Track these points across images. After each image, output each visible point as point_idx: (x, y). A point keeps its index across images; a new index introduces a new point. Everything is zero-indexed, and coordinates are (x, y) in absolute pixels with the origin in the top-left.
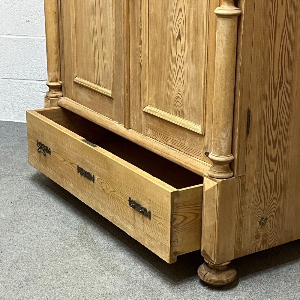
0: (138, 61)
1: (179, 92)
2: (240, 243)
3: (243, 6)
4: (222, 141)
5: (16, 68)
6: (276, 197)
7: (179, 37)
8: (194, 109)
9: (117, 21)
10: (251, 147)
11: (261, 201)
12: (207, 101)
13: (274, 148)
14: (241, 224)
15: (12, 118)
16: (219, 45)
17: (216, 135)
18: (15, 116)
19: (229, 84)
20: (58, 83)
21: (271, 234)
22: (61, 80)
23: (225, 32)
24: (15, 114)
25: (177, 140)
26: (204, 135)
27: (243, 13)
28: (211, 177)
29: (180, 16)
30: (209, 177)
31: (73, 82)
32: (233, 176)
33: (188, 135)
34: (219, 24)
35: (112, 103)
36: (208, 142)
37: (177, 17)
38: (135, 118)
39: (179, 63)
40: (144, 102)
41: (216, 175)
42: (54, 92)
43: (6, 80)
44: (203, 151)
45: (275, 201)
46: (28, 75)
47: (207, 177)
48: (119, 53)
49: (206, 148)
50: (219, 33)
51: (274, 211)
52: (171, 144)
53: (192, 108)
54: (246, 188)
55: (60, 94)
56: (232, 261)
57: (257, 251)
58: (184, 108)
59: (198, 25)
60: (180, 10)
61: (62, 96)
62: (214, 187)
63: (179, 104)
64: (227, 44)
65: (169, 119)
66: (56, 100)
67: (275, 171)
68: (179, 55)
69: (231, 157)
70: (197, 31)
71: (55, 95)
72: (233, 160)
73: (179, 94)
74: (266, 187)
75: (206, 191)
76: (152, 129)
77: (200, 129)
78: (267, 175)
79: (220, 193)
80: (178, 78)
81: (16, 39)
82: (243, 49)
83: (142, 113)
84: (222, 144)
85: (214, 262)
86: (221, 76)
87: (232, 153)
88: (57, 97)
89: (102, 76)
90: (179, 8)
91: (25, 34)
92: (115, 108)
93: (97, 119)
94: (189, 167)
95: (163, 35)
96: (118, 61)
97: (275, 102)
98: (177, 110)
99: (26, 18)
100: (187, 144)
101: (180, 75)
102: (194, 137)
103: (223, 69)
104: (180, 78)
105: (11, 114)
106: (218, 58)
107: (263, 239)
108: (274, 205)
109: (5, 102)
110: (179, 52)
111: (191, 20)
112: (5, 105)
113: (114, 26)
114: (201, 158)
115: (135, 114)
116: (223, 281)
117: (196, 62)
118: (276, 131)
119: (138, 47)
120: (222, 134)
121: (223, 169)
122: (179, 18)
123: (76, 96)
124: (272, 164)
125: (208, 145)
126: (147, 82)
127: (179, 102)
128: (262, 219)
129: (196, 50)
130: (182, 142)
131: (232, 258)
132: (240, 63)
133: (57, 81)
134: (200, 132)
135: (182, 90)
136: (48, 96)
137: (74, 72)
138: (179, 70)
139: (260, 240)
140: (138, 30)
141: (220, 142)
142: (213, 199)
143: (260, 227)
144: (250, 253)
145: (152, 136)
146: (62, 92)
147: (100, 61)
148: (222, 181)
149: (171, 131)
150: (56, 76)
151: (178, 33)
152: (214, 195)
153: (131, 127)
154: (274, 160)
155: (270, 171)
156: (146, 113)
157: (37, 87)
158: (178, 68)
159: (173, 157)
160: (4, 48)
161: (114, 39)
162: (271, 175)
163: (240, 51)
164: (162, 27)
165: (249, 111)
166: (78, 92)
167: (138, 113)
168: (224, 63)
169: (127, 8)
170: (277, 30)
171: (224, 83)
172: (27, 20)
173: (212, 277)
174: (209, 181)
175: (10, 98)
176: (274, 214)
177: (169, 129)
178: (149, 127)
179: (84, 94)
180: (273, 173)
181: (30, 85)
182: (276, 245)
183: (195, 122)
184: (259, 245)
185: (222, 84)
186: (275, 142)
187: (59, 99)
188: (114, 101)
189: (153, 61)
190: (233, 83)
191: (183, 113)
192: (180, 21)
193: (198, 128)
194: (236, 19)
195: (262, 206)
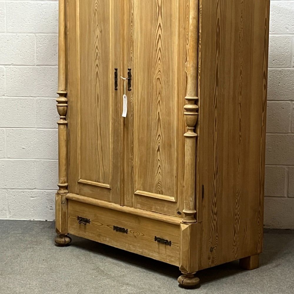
0: (130, 165)
1: (159, 180)
2: (201, 261)
3: (199, 132)
4: (190, 202)
5: (13, 182)
6: (218, 235)
7: (159, 150)
8: (169, 189)
9: (115, 143)
10: (205, 206)
11: (210, 238)
12: (178, 183)
13: (215, 207)
14: (201, 250)
15: (8, 217)
16: (187, 152)
17: (187, 199)
18: (10, 215)
19: (193, 171)
20: (66, 184)
21: (216, 258)
22: (67, 182)
23: (190, 145)
24: (11, 214)
25: (159, 208)
26: (177, 203)
27: (199, 135)
28: (185, 223)
29: (159, 138)
30: (183, 223)
31: (77, 183)
32: (196, 222)
33: (166, 204)
34: (186, 141)
35: (110, 192)
36: (179, 206)
37: (157, 139)
38: (128, 199)
39: (159, 164)
40: (135, 188)
41: (188, 221)
42: (63, 190)
43: (5, 190)
44: (176, 212)
45: (217, 238)
46: (22, 186)
47: (182, 223)
48: (116, 162)
49: (178, 209)
50: (187, 146)
51: (217, 244)
52: (154, 211)
53: (168, 188)
54: (203, 229)
55: (67, 191)
56: (197, 272)
57: (209, 267)
58: (163, 189)
59: (171, 143)
60: (159, 135)
61: (68, 193)
62: (187, 228)
63: (159, 187)
64: (191, 151)
65: (154, 196)
66: (65, 195)
67: (216, 220)
68: (159, 160)
69: (195, 211)
70: (170, 146)
71: (64, 192)
72: (196, 213)
73: (159, 181)
74: (213, 230)
75: (183, 231)
76: (141, 204)
77: (174, 199)
78: (213, 222)
79: (191, 231)
80: (158, 172)
81: (14, 161)
82: (199, 153)
83: (134, 195)
84: (190, 204)
85: (188, 272)
86: (189, 168)
87: (195, 209)
88: (65, 193)
89: (102, 176)
90: (158, 134)
91: (21, 158)
92: (112, 195)
93: (99, 203)
94: (169, 221)
95: (148, 149)
96: (115, 167)
97: (215, 181)
98: (158, 191)
99: (23, 146)
100: (165, 209)
101: (160, 170)
102: (170, 204)
103: (190, 164)
104: (160, 173)
105: (7, 215)
106: (187, 159)
107: (212, 260)
108: (217, 240)
109: (3, 206)
110: (159, 158)
111: (166, 140)
112: (3, 208)
113: (113, 146)
114: (175, 216)
115: (128, 196)
116: (193, 283)
117: (170, 163)
118: (216, 197)
119: (130, 157)
120: (190, 198)
121: (191, 218)
122: (158, 140)
123: (79, 192)
124: (215, 216)
125: (179, 207)
126: (137, 177)
127: (159, 186)
128: (211, 247)
129: (170, 156)
130: (162, 208)
131: (197, 270)
132: (198, 161)
133: (65, 183)
134: (174, 201)
135: (161, 179)
136: (59, 192)
137: (79, 176)
138: (159, 168)
139: (211, 260)
140: (130, 148)
141: (189, 203)
142: (187, 235)
143: (210, 253)
144: (206, 268)
145: (140, 208)
146: (68, 190)
147: (100, 168)
148: (191, 224)
149: (154, 203)
150: (64, 180)
151: (158, 147)
152: (187, 233)
153: (125, 205)
154: (216, 214)
155: (214, 220)
156: (135, 195)
157: (29, 194)
158: (158, 166)
159: (157, 217)
160: (5, 167)
161: (113, 153)
162: (215, 222)
163: (198, 155)
164: (147, 145)
165: (203, 186)
166: (82, 188)
167: (130, 195)
168: (190, 161)
169: (123, 135)
170: (214, 144)
171: (190, 171)
172: (23, 148)
173: (187, 281)
174: (184, 225)
175: (7, 203)
176: (217, 246)
177: (152, 202)
178: (138, 203)
179: (86, 189)
180: (215, 221)
181: (23, 193)
182: (219, 265)
183: (171, 196)
184: (210, 263)
185: (189, 172)
186: (216, 204)
187: (66, 195)
188: (111, 190)
189: (140, 164)
190: (195, 171)
191: (162, 192)
192: (159, 141)
193: (173, 199)
194: (195, 138)
195: (211, 240)
